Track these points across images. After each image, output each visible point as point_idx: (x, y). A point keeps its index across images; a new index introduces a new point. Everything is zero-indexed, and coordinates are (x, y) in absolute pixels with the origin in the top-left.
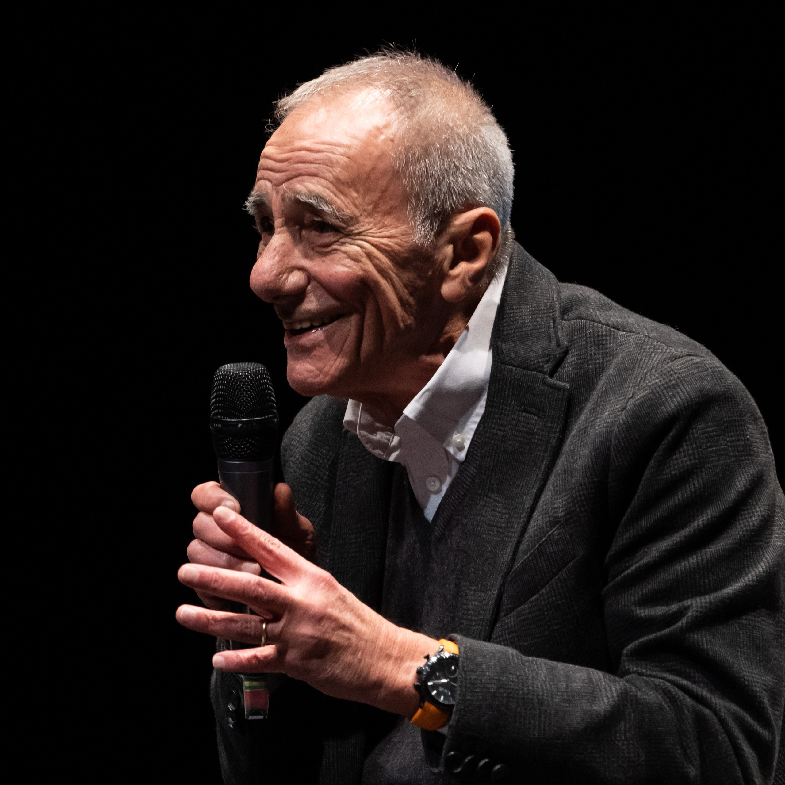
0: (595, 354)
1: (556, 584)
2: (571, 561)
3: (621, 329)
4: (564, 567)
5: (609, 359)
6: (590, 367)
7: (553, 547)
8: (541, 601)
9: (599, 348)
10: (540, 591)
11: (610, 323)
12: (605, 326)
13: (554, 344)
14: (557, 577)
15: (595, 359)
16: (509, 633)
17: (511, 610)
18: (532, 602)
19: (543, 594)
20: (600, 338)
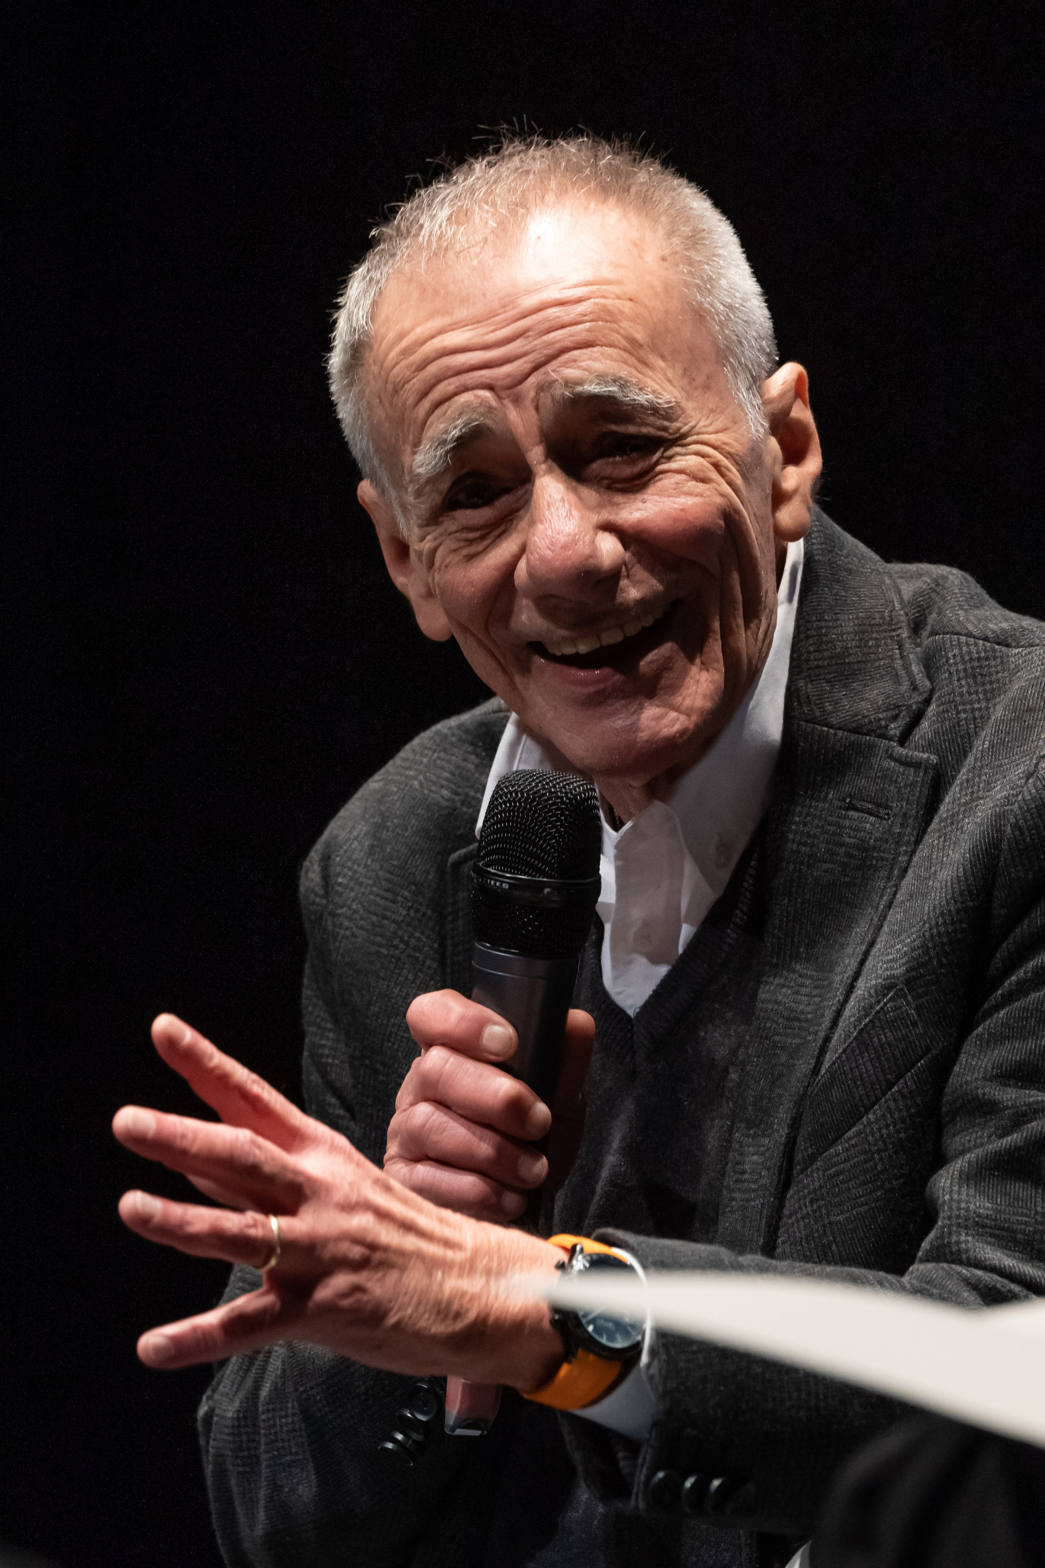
0: (970, 694)
1: (895, 1100)
2: (921, 1058)
3: (1013, 644)
4: (908, 1070)
5: (997, 700)
6: (963, 716)
7: (885, 1035)
8: (867, 1135)
9: (976, 683)
10: (863, 1117)
11: (990, 635)
12: (981, 642)
13: (905, 687)
14: (895, 1088)
15: (971, 702)
16: (811, 1202)
17: (813, 1158)
18: (850, 1139)
19: (870, 1123)
20: (976, 664)
